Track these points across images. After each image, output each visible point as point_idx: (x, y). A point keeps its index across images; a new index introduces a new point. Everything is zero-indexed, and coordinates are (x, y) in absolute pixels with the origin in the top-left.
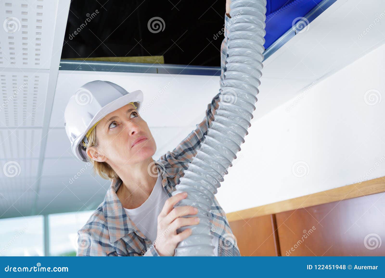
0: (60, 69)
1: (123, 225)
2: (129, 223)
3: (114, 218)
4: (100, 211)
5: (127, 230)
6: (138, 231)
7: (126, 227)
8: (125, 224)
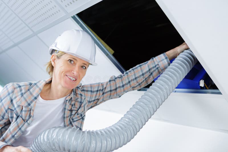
0: (72, 17)
1: (31, 101)
2: (34, 103)
3: (31, 94)
4: (30, 85)
5: (29, 105)
6: (33, 110)
7: (30, 104)
8: (32, 102)
